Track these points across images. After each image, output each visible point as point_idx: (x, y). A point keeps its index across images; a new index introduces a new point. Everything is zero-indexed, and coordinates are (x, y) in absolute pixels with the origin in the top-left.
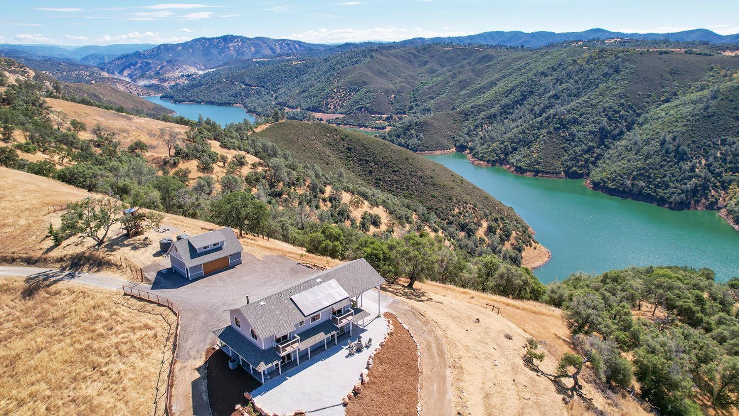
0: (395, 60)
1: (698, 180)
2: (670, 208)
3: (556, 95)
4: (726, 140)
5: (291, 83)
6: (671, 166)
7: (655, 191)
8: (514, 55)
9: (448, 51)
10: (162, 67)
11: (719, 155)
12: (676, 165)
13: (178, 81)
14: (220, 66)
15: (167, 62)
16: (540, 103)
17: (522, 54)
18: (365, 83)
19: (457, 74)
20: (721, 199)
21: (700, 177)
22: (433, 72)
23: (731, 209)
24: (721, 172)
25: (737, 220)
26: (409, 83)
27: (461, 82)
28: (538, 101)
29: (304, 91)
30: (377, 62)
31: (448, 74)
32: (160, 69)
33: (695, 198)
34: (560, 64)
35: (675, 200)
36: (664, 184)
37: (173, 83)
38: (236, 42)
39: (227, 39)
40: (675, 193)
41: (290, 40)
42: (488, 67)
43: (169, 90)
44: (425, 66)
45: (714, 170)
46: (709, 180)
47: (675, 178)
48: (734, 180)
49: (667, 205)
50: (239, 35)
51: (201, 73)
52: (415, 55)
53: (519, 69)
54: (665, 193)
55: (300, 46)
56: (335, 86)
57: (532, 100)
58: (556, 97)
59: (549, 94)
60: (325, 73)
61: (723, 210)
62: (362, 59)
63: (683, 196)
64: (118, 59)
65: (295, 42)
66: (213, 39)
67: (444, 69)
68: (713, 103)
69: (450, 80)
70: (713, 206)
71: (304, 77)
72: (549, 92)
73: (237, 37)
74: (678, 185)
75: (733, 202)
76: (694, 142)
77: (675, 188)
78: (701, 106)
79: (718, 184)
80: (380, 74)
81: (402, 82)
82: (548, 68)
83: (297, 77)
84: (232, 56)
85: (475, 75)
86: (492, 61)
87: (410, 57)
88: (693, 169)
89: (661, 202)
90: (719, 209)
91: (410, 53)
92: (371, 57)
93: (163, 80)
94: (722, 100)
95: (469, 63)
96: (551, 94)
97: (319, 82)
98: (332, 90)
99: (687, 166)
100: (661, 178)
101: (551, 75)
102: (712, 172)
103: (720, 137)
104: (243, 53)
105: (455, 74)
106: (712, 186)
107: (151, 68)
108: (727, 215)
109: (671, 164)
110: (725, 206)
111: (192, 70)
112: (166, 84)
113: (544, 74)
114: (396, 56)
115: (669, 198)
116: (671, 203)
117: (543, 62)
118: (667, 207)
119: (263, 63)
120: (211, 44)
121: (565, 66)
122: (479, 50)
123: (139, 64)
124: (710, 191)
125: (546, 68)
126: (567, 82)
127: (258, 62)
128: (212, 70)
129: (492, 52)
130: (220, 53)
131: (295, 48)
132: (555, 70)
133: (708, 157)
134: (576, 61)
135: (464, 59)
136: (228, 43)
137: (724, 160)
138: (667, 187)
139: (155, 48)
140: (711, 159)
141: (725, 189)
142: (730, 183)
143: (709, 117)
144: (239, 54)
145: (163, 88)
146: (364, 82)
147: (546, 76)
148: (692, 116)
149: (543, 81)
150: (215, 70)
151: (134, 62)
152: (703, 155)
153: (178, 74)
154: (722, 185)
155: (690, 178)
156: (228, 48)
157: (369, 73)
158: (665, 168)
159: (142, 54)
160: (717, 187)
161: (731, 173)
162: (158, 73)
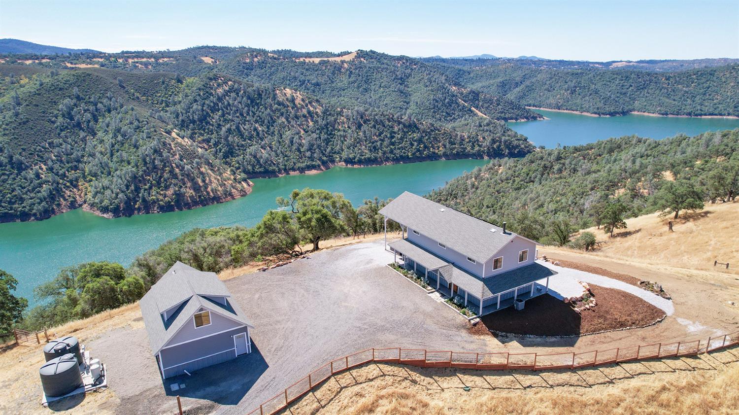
1: (49, 185)
2: (37, 219)
4: (52, 142)
6: (14, 179)
7: (11, 209)
11: (54, 158)
12: (19, 177)
20: (78, 197)
21: (49, 182)
23: (92, 202)
24: (65, 173)
25: (102, 209)
33: (56, 203)
35: (38, 210)
36: (17, 198)
40: (34, 204)
45: (58, 172)
46: (58, 183)
47: (26, 189)
48: (79, 177)
49: (33, 218)
54: (24, 207)
61: (85, 206)
63: (44, 203)
68: (20, 109)
70: (73, 205)
74: (32, 195)
75: (90, 196)
76: (24, 150)
77: (31, 199)
78: (10, 113)
79: (68, 184)
88: (38, 176)
89: (25, 216)
90: (80, 205)
94: (28, 105)
99: (31, 174)
100: (10, 194)
102: (57, 174)
103: (46, 141)
106: (64, 188)
108: (91, 209)
109: (12, 176)
110: (85, 202)
115: (31, 210)
116: (35, 215)
118: (33, 220)
124: (65, 192)
133: (45, 161)
137: (61, 161)
138: (22, 200)
140: (50, 163)
141: (76, 186)
142: (77, 180)
143: (24, 123)
148: (7, 125)
152: (40, 161)
154: (72, 184)
155: (40, 185)
158: (10, 182)
160: (68, 187)
161: (73, 172)
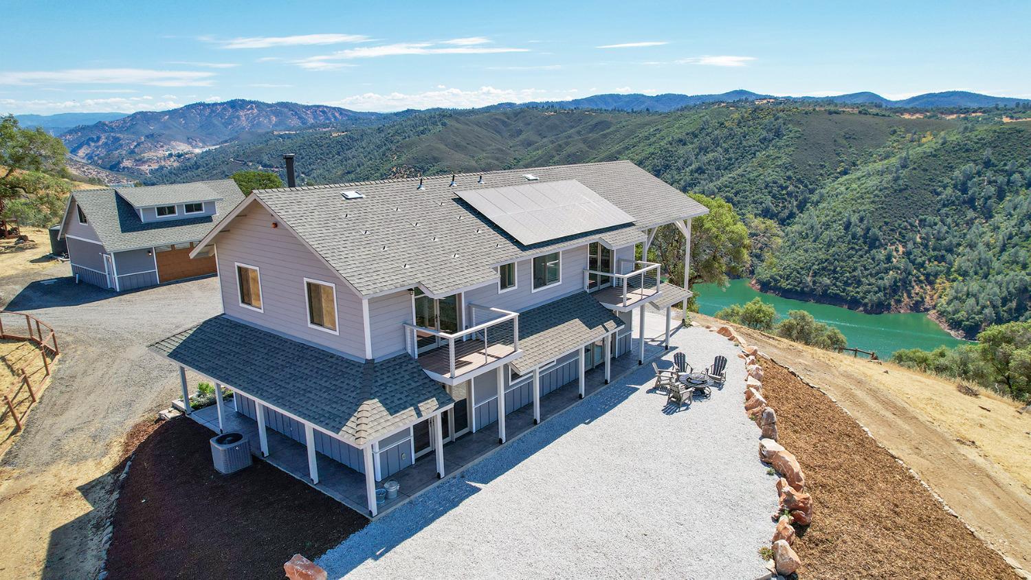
0: (476, 128)
1: (897, 273)
2: (866, 311)
3: (700, 168)
4: (925, 220)
5: (330, 163)
6: (862, 256)
7: (844, 290)
8: (639, 120)
9: (549, 116)
10: (139, 144)
11: (918, 240)
12: (868, 255)
13: (163, 163)
14: (226, 142)
15: (147, 137)
16: (680, 180)
17: (647, 118)
18: (436, 160)
19: (564, 145)
20: (928, 297)
21: (899, 269)
22: (529, 144)
23: (943, 309)
24: (924, 262)
25: (952, 323)
26: (497, 159)
27: (569, 156)
28: (676, 177)
29: (349, 173)
30: (452, 131)
31: (551, 146)
32: (136, 146)
33: (896, 297)
34: (703, 129)
35: (870, 300)
36: (855, 280)
37: (155, 166)
38: (249, 110)
39: (236, 105)
40: (869, 292)
41: (326, 107)
42: (605, 136)
43: (149, 175)
44: (518, 136)
45: (915, 259)
46: (910, 274)
47: (868, 272)
48: (941, 272)
49: (861, 308)
50: (253, 100)
51: (198, 151)
52: (504, 123)
53: (647, 138)
54: (858, 292)
55: (341, 114)
56: (393, 163)
57: (669, 176)
58: (700, 170)
59: (690, 168)
60: (379, 147)
61: (932, 312)
62: (430, 127)
63: (881, 294)
64: (71, 132)
65: (334, 108)
66: (215, 104)
67: (545, 140)
68: (903, 173)
69: (554, 153)
70: (917, 307)
71: (349, 154)
72: (691, 165)
73: (251, 102)
74: (873, 280)
75: (943, 301)
76: (886, 223)
77: (869, 285)
78: (890, 177)
79: (922, 278)
80: (457, 147)
81: (488, 158)
82: (687, 134)
83: (338, 154)
84: (244, 128)
85: (589, 147)
86: (609, 128)
87: (497, 125)
88: (889, 258)
89: (854, 304)
90: (927, 310)
91: (496, 119)
92: (444, 124)
93: (141, 161)
94: (915, 169)
95: (579, 133)
96: (693, 167)
97: (371, 159)
98: (390, 169)
99: (881, 254)
100: (850, 273)
101: (692, 143)
102: (913, 262)
103: (917, 217)
104: (259, 124)
105: (560, 146)
106: (915, 281)
107: (121, 145)
108: (938, 318)
109: (860, 253)
110: (934, 307)
111: (183, 147)
112: (145, 168)
113: (682, 142)
114: (478, 124)
115: (863, 298)
116: (865, 305)
117: (678, 128)
118: (861, 311)
119: (289, 137)
120: (212, 111)
121: (710, 130)
122: (590, 115)
123: (103, 140)
124: (913, 287)
125: (684, 134)
126: (713, 151)
127: (281, 136)
128: (214, 148)
129: (608, 117)
130: (226, 125)
131: (335, 117)
132: (696, 136)
133: (905, 242)
134: (723, 124)
135: (572, 127)
136: (237, 110)
137: (926, 246)
138: (859, 283)
139: (128, 117)
140: (910, 245)
141: (931, 283)
142: (936, 275)
143: (901, 191)
144: (253, 125)
145: (140, 173)
146: (434, 158)
147: (685, 144)
148: (881, 190)
149: (682, 150)
150: (218, 147)
151: (95, 137)
152: (899, 241)
153: (162, 153)
154: (927, 279)
155: (886, 271)
156: (238, 118)
157: (442, 147)
158: (855, 259)
159: (107, 126)
160: (921, 282)
161: (936, 263)
162: (132, 152)
